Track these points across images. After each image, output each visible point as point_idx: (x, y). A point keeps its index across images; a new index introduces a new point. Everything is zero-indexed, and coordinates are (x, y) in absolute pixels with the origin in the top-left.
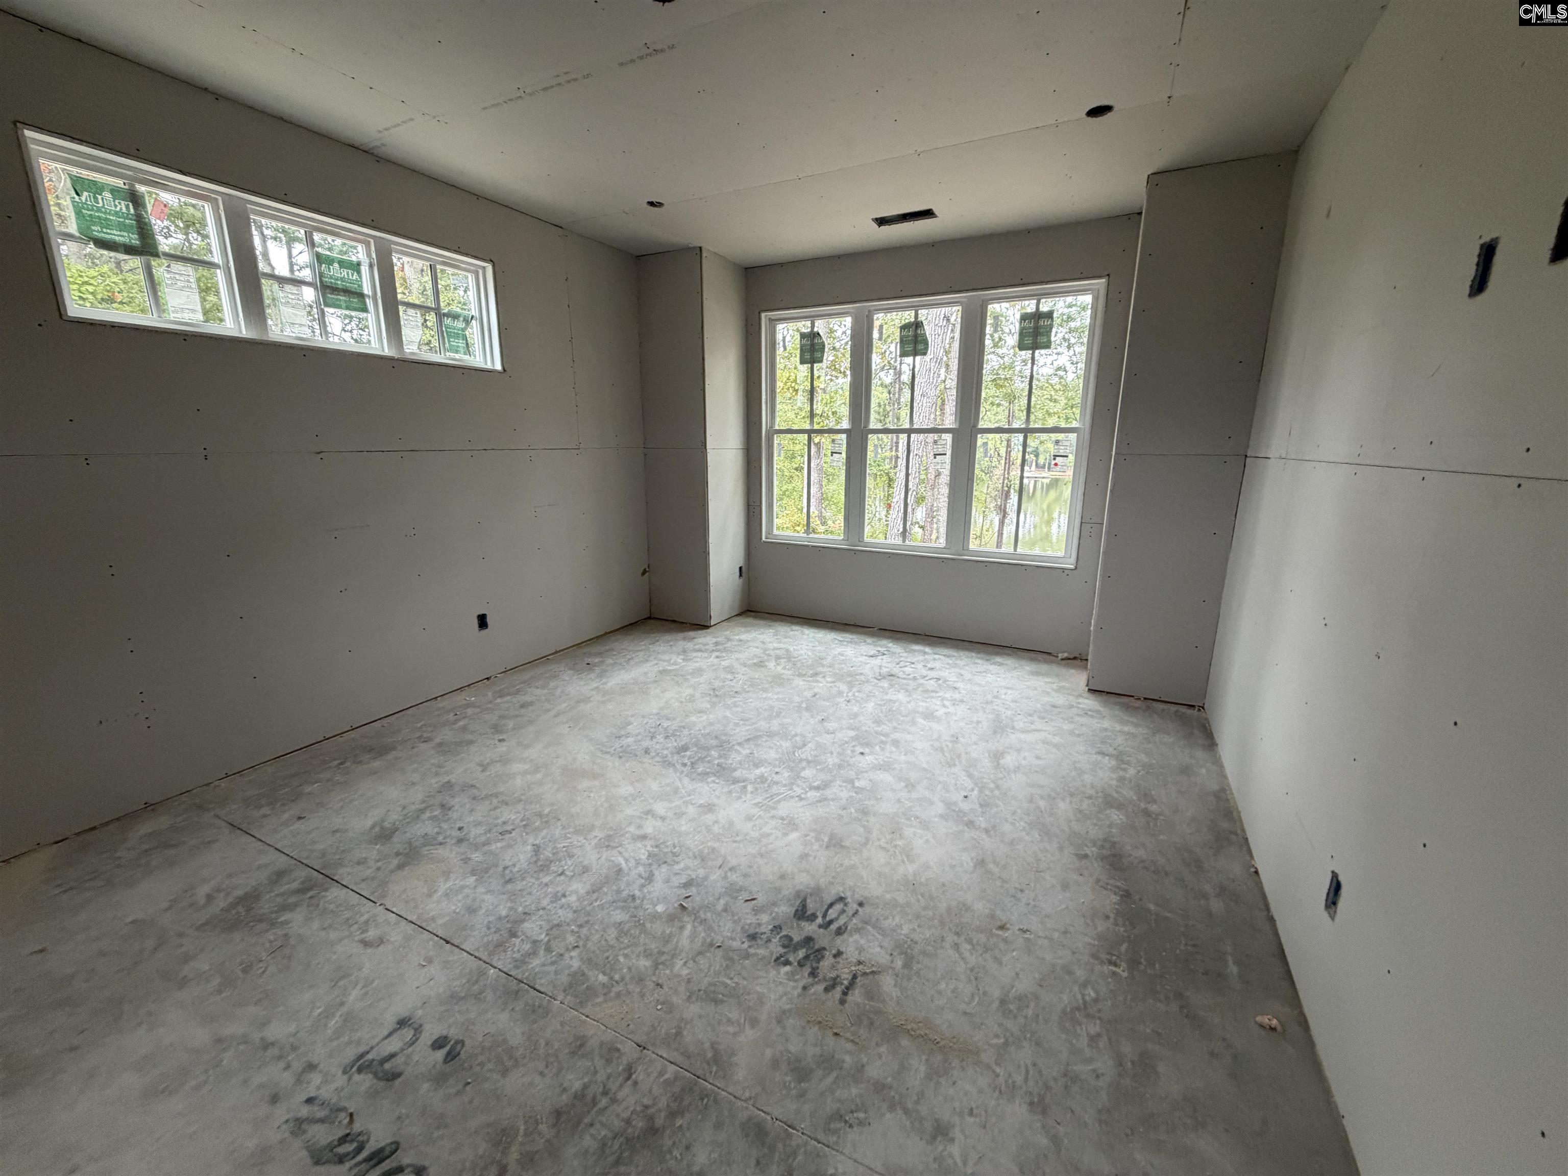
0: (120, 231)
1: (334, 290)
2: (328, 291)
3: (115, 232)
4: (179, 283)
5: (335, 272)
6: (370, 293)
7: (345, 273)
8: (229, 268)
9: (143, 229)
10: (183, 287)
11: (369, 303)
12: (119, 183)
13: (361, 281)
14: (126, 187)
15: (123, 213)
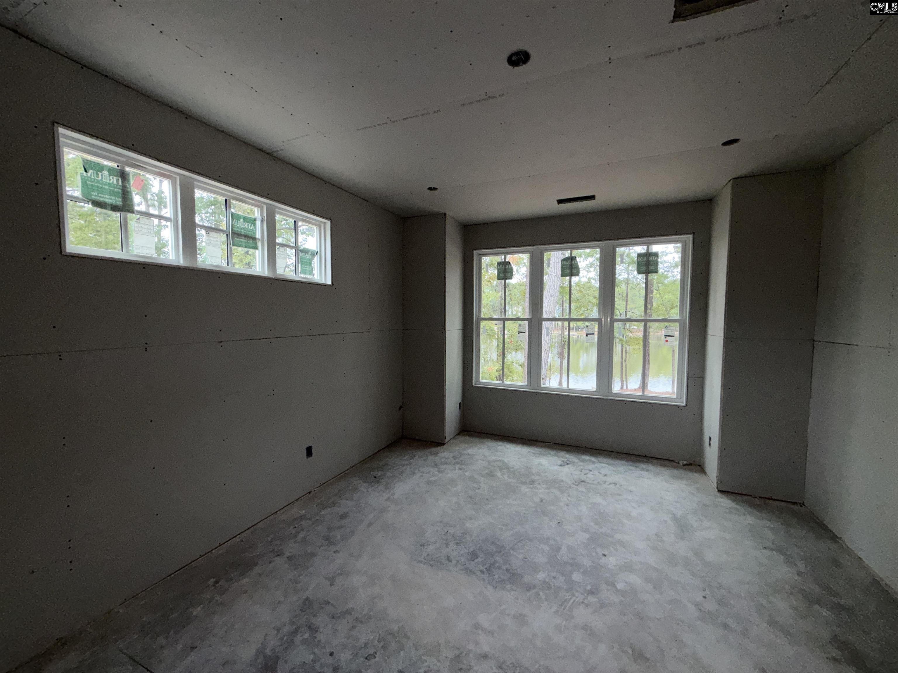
0: (110, 196)
1: (239, 235)
2: (236, 236)
3: (107, 196)
4: (143, 230)
5: (241, 225)
6: (260, 238)
7: (246, 225)
8: (177, 221)
9: (125, 195)
10: (146, 232)
11: (259, 245)
12: (114, 165)
13: (255, 230)
14: (119, 168)
15: (114, 184)
